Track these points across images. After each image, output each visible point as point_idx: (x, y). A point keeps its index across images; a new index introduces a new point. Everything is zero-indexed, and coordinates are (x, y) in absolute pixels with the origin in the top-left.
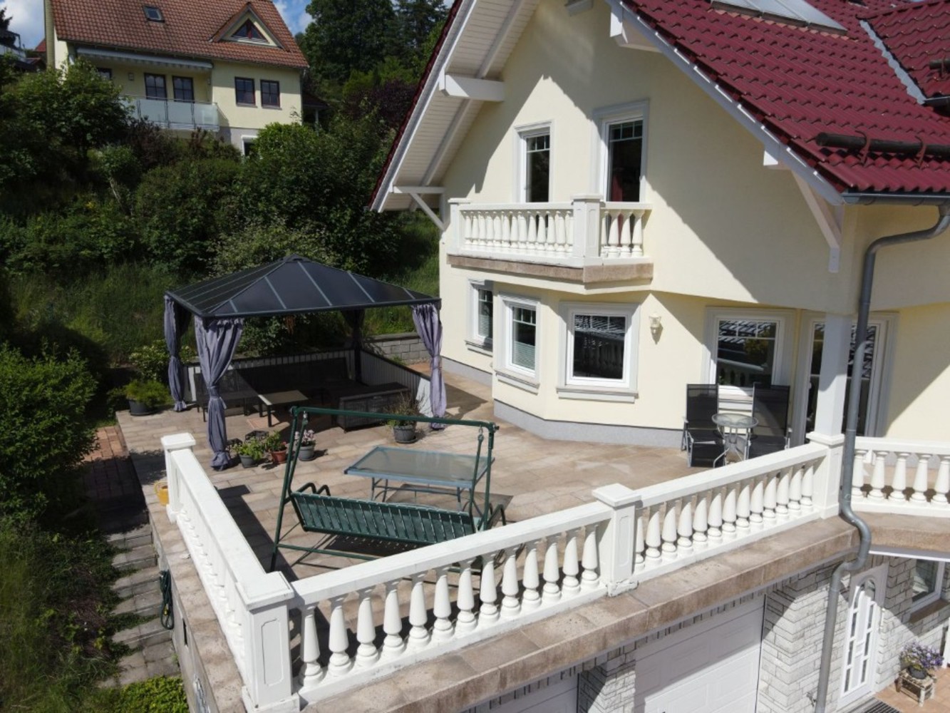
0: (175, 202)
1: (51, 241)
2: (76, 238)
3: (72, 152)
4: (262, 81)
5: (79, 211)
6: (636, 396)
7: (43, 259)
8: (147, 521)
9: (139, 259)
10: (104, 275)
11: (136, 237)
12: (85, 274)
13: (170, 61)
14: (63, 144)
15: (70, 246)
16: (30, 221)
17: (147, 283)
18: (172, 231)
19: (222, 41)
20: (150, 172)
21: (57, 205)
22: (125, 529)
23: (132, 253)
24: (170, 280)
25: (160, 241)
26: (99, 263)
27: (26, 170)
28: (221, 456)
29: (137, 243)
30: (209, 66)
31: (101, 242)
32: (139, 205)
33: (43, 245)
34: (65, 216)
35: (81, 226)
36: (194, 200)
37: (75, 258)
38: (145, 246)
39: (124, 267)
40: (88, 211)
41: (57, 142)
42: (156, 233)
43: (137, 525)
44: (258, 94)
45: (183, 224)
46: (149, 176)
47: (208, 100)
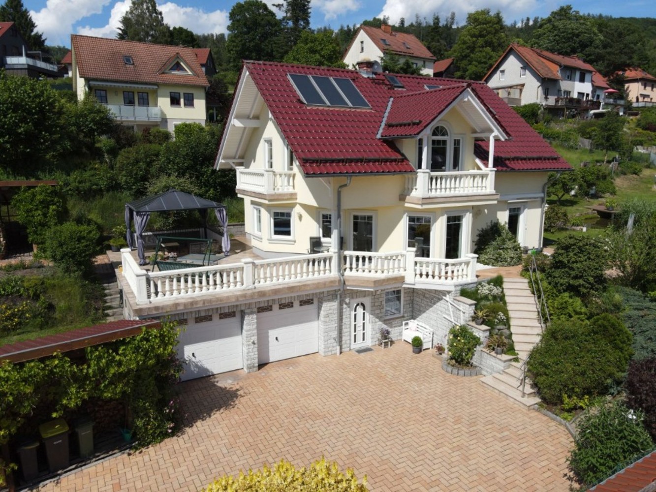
0: (133, 165)
1: (80, 182)
2: (90, 181)
3: (88, 139)
4: (184, 94)
5: (92, 169)
6: (295, 242)
7: (77, 190)
8: (116, 281)
9: (117, 190)
10: (102, 196)
11: (116, 180)
12: (94, 196)
13: (136, 86)
14: (85, 137)
15: (88, 184)
16: (72, 174)
17: (120, 200)
18: (132, 177)
19: (163, 73)
20: (123, 150)
21: (82, 166)
22: (109, 283)
23: (115, 187)
24: (130, 199)
25: (126, 182)
26: (100, 192)
27: (67, 149)
28: (142, 261)
29: (116, 182)
30: (156, 87)
31: (101, 182)
32: (117, 166)
33: (77, 184)
34: (86, 171)
35: (93, 175)
36: (141, 164)
37: (90, 189)
38: (120, 184)
39: (111, 193)
40: (95, 169)
41: (81, 136)
42: (124, 178)
43: (113, 282)
44: (182, 101)
45: (136, 174)
46: (122, 152)
47: (156, 105)
